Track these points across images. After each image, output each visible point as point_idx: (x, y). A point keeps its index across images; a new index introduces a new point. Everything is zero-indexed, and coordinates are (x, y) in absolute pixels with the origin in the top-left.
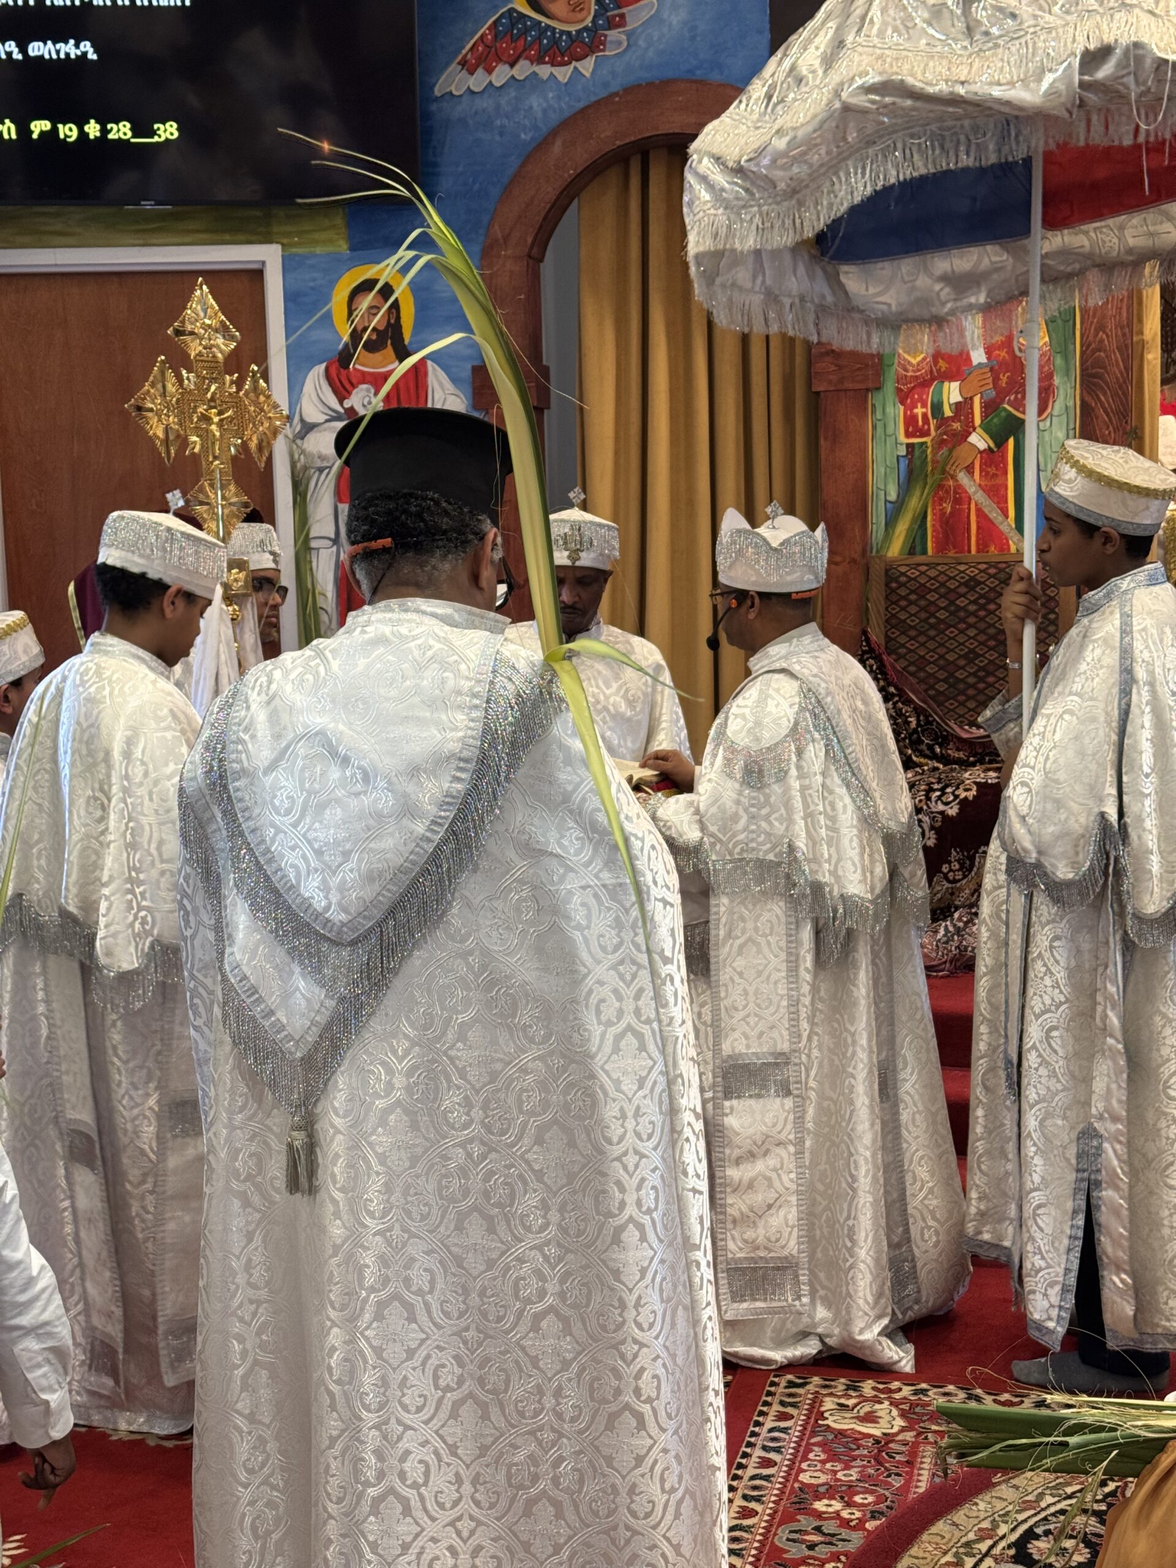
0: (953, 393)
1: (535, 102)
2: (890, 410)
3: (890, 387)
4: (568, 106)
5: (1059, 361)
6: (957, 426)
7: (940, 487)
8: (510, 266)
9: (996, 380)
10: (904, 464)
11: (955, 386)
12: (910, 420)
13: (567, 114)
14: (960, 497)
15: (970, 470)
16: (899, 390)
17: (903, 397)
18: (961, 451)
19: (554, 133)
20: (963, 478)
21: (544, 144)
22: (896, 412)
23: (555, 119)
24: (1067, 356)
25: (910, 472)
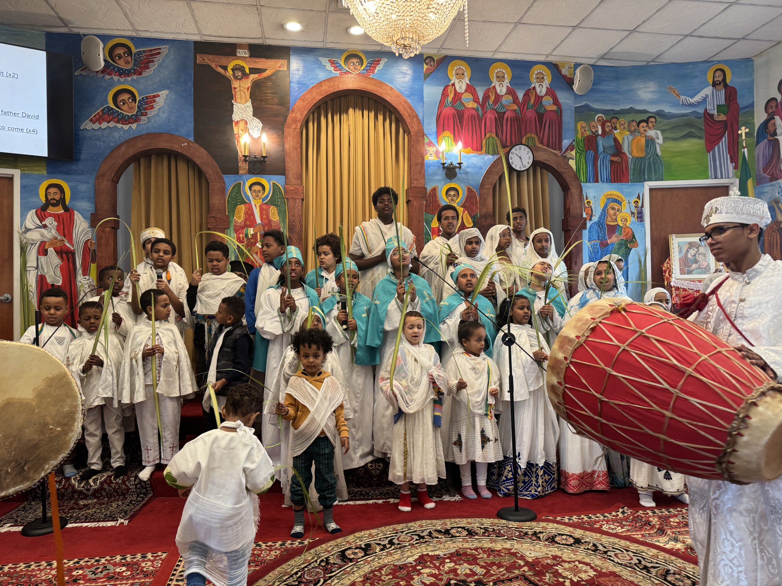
0: (251, 231)
1: (116, 135)
4: (127, 137)
6: (252, 241)
7: (248, 258)
8: (105, 184)
9: (264, 228)
11: (252, 229)
12: (238, 238)
13: (127, 139)
15: (257, 253)
16: (235, 229)
17: (236, 231)
18: (254, 248)
19: (122, 144)
20: (254, 256)
21: (119, 147)
22: (234, 235)
23: (123, 140)
24: (284, 222)
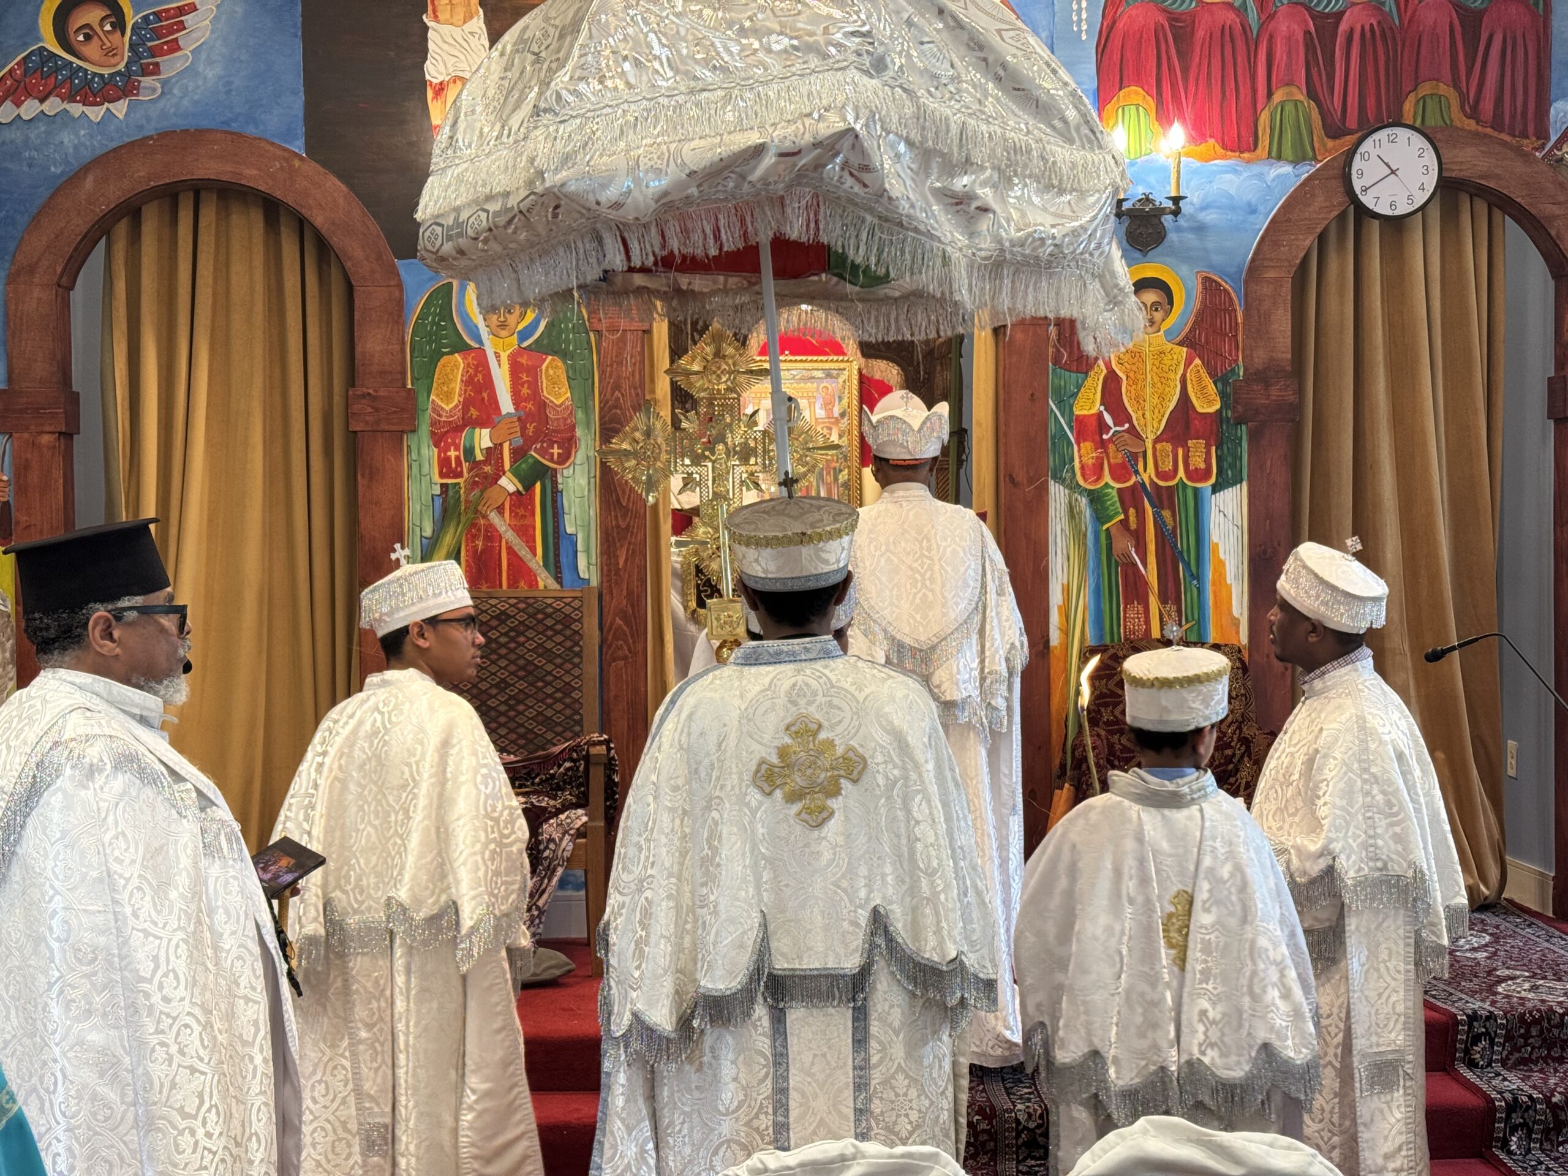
0: (483, 439)
1: (67, 138)
2: (425, 451)
3: (424, 429)
4: (100, 145)
5: (580, 415)
6: (487, 469)
7: (474, 525)
8: (38, 297)
9: (523, 429)
10: (438, 502)
11: (486, 432)
12: (444, 462)
13: (99, 152)
14: (492, 535)
15: (500, 510)
16: (433, 434)
18: (492, 492)
19: (85, 170)
20: (494, 517)
21: (75, 178)
22: (429, 454)
23: (86, 155)
24: (587, 412)
25: (445, 510)
